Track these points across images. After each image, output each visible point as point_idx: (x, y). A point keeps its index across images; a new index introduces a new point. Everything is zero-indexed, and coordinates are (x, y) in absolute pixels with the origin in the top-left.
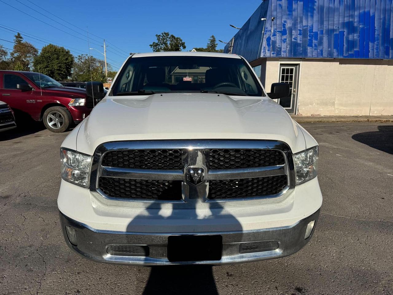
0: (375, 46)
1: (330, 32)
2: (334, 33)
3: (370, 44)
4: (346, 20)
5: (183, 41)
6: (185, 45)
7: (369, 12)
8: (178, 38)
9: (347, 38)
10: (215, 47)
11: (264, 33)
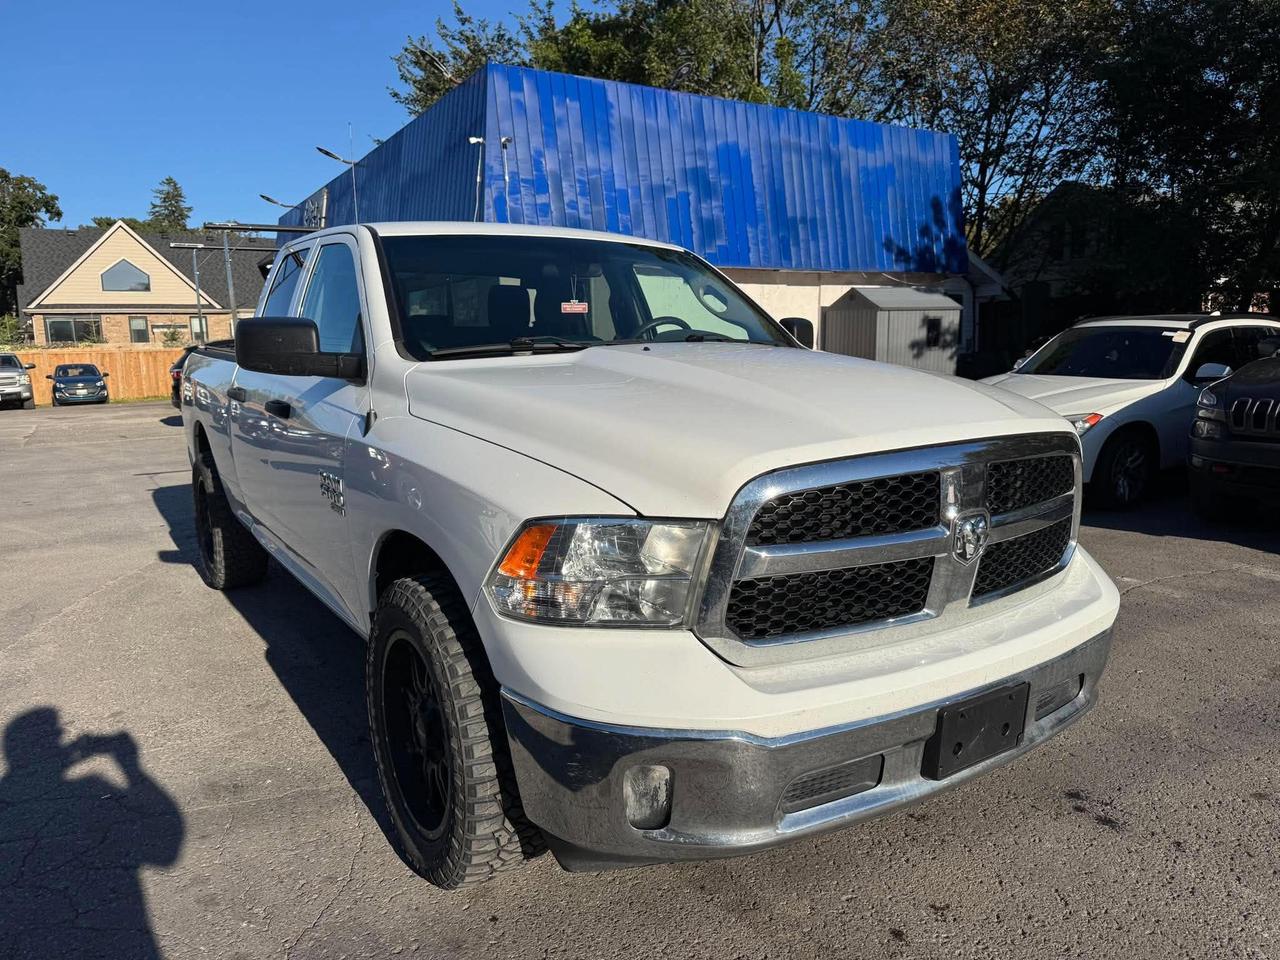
0: (760, 237)
1: (656, 191)
2: (667, 196)
3: (749, 229)
4: (690, 163)
5: (48, 192)
6: (60, 205)
7: (737, 144)
8: (22, 179)
9: (698, 212)
10: (183, 216)
11: (482, 182)
